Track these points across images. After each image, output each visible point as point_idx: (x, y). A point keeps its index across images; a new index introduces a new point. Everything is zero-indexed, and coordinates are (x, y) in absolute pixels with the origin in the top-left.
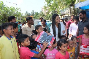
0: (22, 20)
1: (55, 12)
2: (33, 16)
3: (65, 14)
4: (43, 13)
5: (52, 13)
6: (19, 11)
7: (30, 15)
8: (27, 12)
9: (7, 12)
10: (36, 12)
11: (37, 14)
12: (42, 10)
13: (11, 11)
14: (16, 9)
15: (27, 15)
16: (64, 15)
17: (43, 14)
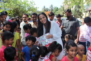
1: (79, 7)
4: (63, 8)
5: (75, 9)
6: (33, 6)
7: (47, 11)
8: (44, 7)
9: (19, 6)
10: (55, 7)
11: (57, 9)
12: (63, 5)
13: (24, 5)
14: (30, 3)
15: (45, 10)
16: (90, 11)
17: (64, 10)
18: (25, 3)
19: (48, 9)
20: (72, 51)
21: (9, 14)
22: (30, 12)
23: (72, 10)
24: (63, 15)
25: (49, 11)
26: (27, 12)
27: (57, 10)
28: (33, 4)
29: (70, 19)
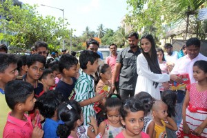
0: (75, 46)
1: (153, 29)
2: (101, 37)
3: (175, 35)
5: (144, 32)
7: (93, 36)
8: (87, 29)
10: (108, 30)
11: (111, 33)
12: (122, 25)
13: (46, 25)
14: (59, 22)
15: (88, 35)
16: (172, 36)
17: (123, 34)
18: (49, 22)
19: (94, 32)
20: (133, 120)
21: (17, 42)
22: (59, 39)
23: (140, 33)
24: (123, 45)
25: (95, 36)
26: (53, 39)
27: (112, 35)
28: (65, 23)
29: (134, 51)
